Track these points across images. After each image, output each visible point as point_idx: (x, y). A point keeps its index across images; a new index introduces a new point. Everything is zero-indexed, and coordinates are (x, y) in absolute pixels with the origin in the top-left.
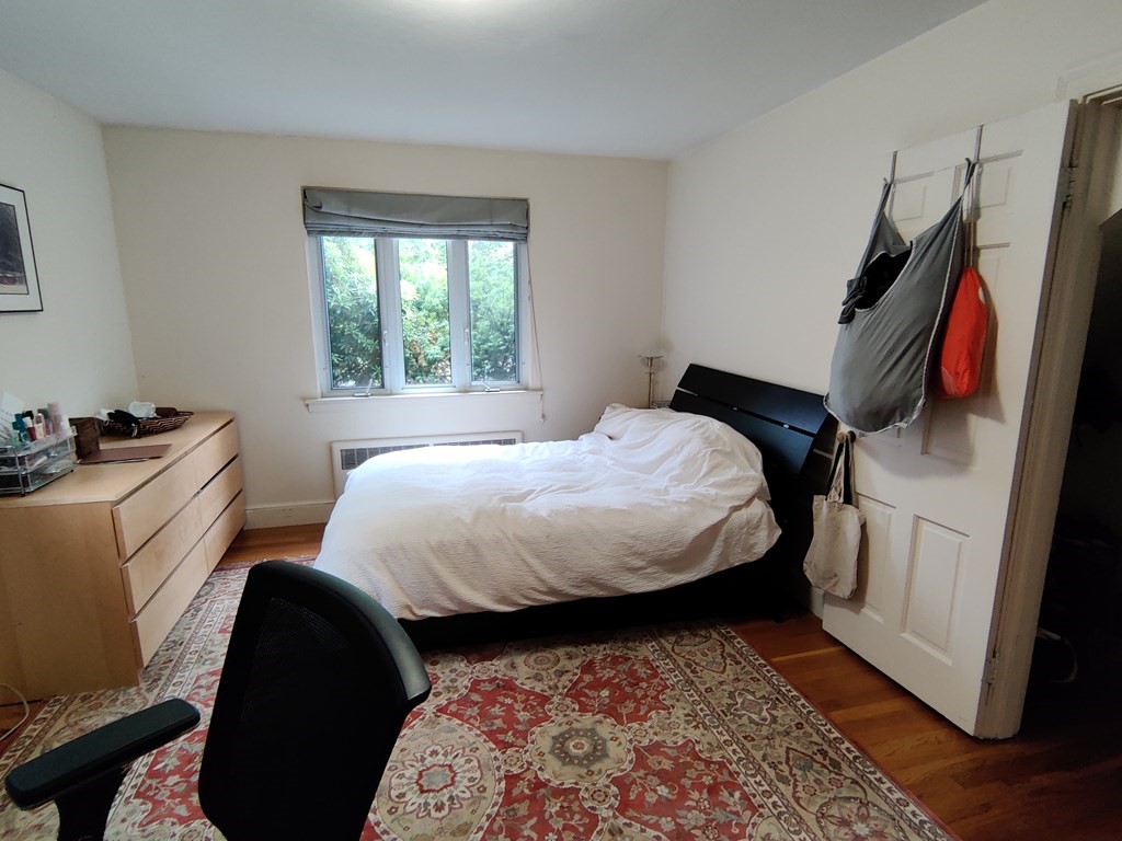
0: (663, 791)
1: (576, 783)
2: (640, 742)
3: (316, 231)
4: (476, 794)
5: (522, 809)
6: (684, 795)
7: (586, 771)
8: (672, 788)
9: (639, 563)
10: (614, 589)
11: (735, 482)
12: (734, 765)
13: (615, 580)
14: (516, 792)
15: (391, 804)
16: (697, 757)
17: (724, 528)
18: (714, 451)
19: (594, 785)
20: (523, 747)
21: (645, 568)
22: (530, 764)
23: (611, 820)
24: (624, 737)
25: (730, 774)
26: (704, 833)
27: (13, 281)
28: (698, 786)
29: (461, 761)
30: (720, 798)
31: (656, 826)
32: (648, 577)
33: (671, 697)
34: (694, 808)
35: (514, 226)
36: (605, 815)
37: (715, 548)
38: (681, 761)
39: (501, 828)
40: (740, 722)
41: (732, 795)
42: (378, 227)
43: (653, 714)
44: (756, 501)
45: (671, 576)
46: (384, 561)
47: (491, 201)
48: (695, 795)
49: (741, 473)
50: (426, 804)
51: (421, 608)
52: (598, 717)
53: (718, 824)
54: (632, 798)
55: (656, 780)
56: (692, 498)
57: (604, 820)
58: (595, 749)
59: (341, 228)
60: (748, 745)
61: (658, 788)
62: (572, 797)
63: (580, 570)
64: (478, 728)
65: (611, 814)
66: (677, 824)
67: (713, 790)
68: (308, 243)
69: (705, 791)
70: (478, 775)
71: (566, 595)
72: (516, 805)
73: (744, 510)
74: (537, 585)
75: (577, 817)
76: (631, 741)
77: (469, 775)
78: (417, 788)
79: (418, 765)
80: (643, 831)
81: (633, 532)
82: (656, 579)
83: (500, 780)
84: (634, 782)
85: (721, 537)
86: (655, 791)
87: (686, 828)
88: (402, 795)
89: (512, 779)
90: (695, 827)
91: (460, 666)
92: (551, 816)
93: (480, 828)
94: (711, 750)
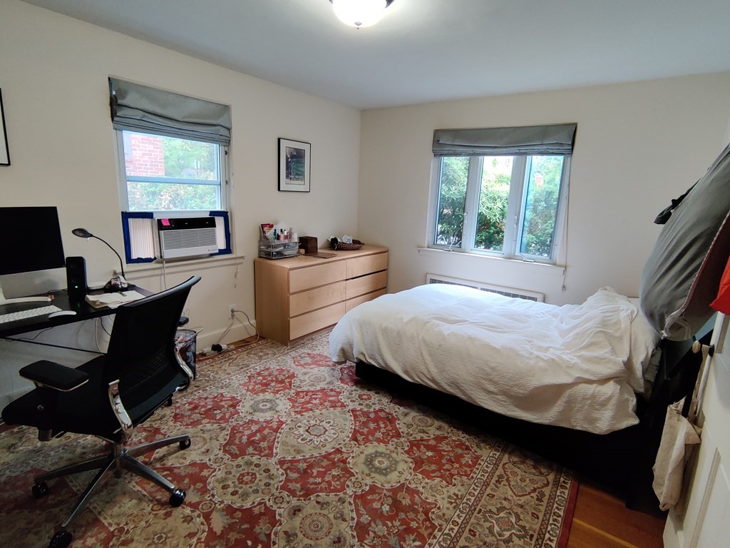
0: (386, 508)
1: (357, 473)
2: (410, 483)
3: (438, 154)
4: (320, 445)
5: (325, 463)
6: (391, 518)
7: (368, 472)
8: (391, 510)
9: (492, 388)
10: (470, 397)
11: (598, 360)
12: (440, 533)
13: (472, 392)
14: (332, 456)
15: (294, 427)
16: (426, 513)
17: (568, 392)
18: (602, 332)
19: (363, 479)
20: (359, 445)
21: (496, 394)
22: (353, 452)
23: (347, 496)
24: (407, 475)
25: (430, 534)
26: (374, 538)
27: (298, 179)
28: (403, 522)
29: (333, 431)
30: (406, 536)
31: (359, 515)
32: (498, 401)
33: (461, 481)
34: (387, 527)
35: (562, 144)
36: (348, 492)
37: (557, 405)
38: (416, 507)
39: (309, 462)
40: (482, 522)
41: (414, 541)
42: (470, 150)
43: (438, 480)
44: (611, 383)
45: (516, 409)
46: (361, 327)
47: (547, 127)
48: (397, 523)
49: (608, 356)
50: (302, 435)
51: (370, 358)
52: (410, 460)
53: (386, 542)
54: (369, 498)
55: (390, 501)
56: (553, 359)
57: (345, 493)
58: (386, 469)
59: (451, 152)
60: (466, 534)
61: (386, 505)
62: (348, 475)
63: (451, 375)
64: (356, 426)
65: (351, 494)
66: (369, 524)
67: (409, 530)
68: (433, 162)
69: (405, 527)
70: (330, 440)
71: (441, 387)
72: (326, 460)
73: (595, 385)
74: (425, 372)
75: (338, 483)
76: (406, 480)
77: (327, 438)
78: (307, 428)
79: (318, 421)
80: (352, 511)
81: (493, 365)
82: (503, 405)
83: (333, 448)
84: (379, 494)
85: (564, 399)
86: (382, 504)
87: (370, 528)
88: (300, 427)
89: (338, 451)
90: (374, 532)
91: (385, 400)
92: (330, 474)
93: (304, 456)
94: (438, 517)
